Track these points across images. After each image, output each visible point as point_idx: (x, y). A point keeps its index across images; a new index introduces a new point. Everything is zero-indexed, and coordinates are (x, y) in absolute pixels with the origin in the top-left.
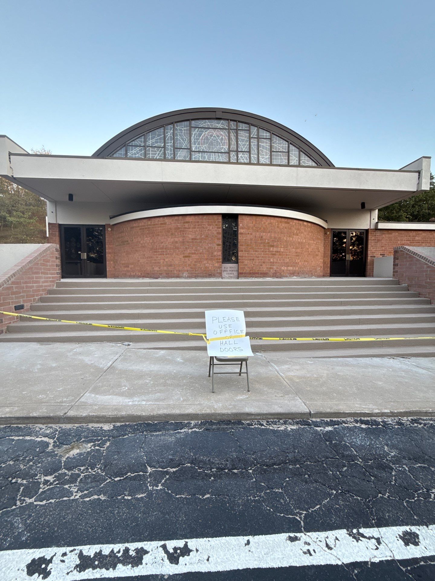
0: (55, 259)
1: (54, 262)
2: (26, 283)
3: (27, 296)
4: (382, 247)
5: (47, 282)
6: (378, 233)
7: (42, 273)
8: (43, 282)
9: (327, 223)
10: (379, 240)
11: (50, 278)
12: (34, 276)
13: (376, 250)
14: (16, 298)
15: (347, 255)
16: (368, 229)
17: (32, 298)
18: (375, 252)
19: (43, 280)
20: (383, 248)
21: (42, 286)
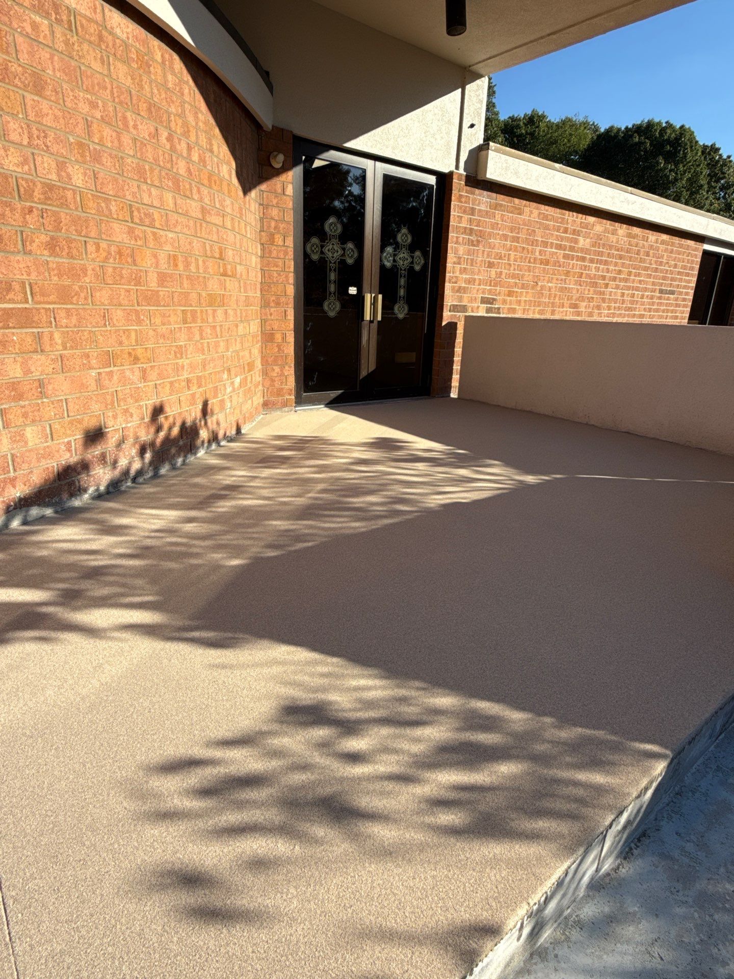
4: (491, 265)
6: (483, 199)
9: (270, 87)
10: (481, 234)
13: (469, 281)
15: (368, 298)
16: (451, 174)
18: (465, 290)
20: (493, 272)
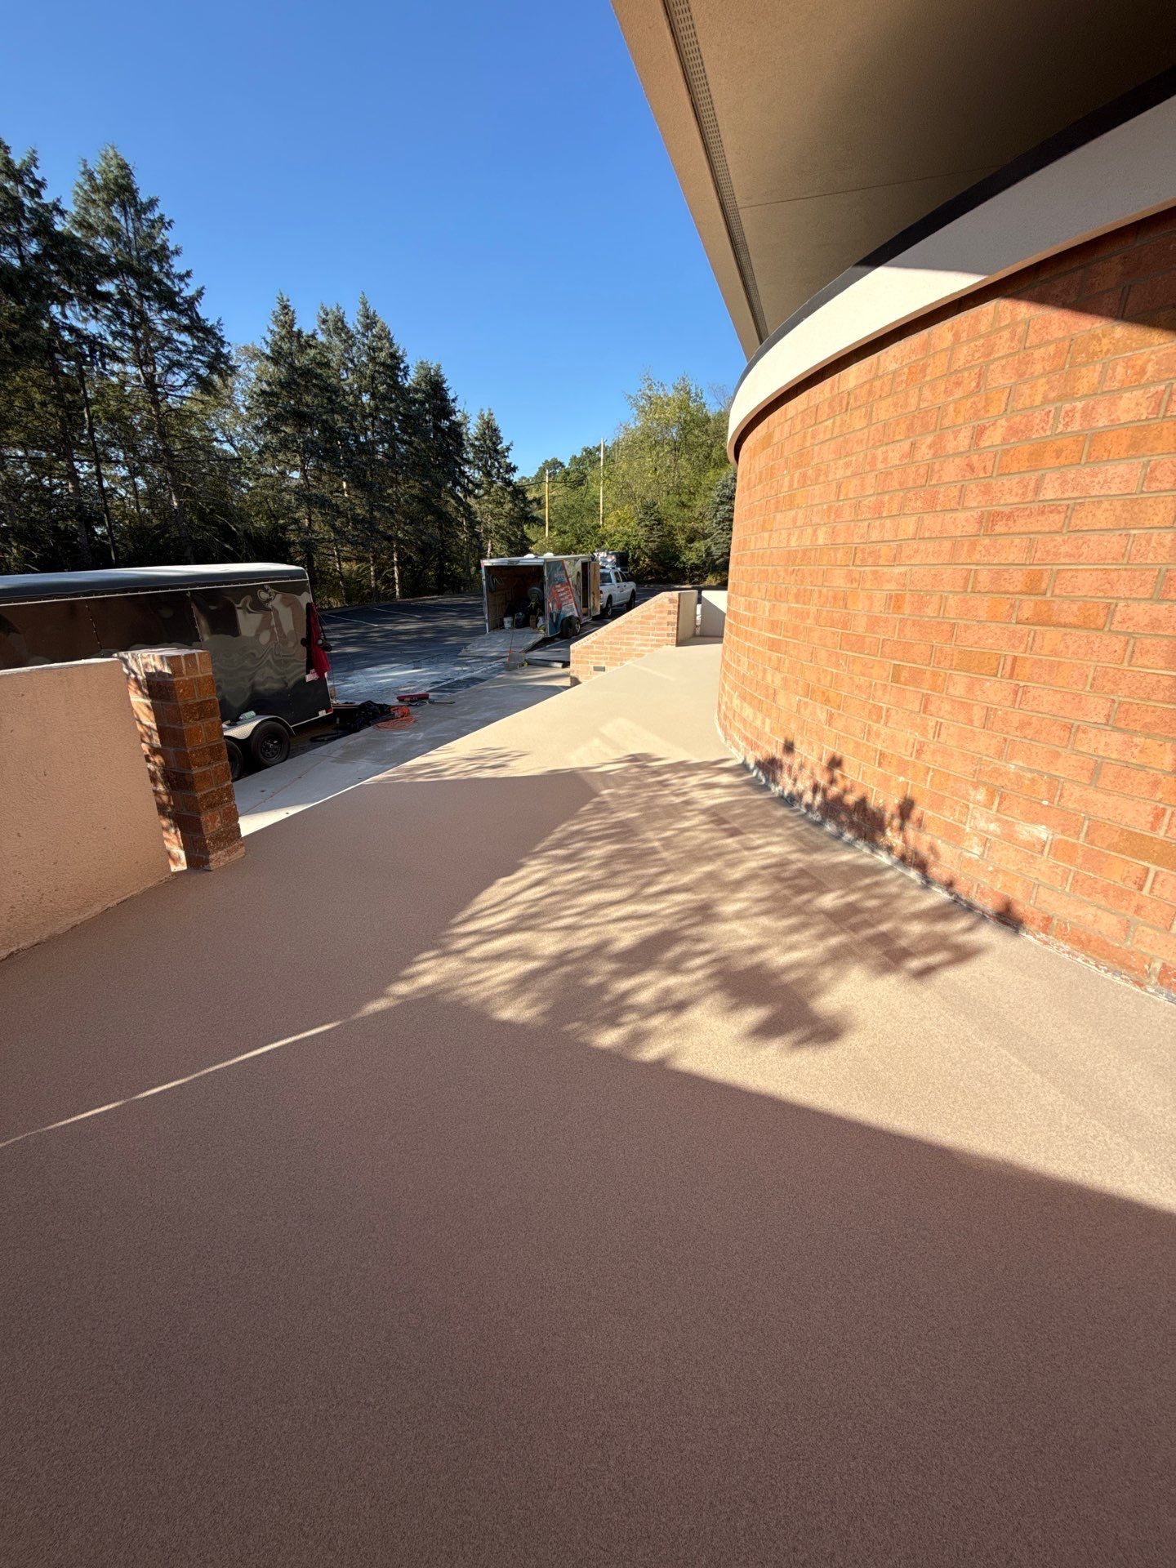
0: (665, 615)
1: (664, 618)
2: (611, 643)
3: (611, 658)
5: (645, 645)
7: (637, 633)
8: (637, 645)
11: (652, 640)
12: (625, 636)
14: (596, 658)
17: (619, 663)
19: (640, 642)
21: (634, 650)
